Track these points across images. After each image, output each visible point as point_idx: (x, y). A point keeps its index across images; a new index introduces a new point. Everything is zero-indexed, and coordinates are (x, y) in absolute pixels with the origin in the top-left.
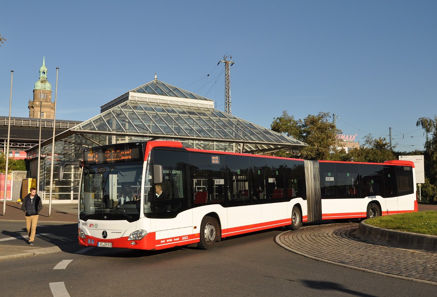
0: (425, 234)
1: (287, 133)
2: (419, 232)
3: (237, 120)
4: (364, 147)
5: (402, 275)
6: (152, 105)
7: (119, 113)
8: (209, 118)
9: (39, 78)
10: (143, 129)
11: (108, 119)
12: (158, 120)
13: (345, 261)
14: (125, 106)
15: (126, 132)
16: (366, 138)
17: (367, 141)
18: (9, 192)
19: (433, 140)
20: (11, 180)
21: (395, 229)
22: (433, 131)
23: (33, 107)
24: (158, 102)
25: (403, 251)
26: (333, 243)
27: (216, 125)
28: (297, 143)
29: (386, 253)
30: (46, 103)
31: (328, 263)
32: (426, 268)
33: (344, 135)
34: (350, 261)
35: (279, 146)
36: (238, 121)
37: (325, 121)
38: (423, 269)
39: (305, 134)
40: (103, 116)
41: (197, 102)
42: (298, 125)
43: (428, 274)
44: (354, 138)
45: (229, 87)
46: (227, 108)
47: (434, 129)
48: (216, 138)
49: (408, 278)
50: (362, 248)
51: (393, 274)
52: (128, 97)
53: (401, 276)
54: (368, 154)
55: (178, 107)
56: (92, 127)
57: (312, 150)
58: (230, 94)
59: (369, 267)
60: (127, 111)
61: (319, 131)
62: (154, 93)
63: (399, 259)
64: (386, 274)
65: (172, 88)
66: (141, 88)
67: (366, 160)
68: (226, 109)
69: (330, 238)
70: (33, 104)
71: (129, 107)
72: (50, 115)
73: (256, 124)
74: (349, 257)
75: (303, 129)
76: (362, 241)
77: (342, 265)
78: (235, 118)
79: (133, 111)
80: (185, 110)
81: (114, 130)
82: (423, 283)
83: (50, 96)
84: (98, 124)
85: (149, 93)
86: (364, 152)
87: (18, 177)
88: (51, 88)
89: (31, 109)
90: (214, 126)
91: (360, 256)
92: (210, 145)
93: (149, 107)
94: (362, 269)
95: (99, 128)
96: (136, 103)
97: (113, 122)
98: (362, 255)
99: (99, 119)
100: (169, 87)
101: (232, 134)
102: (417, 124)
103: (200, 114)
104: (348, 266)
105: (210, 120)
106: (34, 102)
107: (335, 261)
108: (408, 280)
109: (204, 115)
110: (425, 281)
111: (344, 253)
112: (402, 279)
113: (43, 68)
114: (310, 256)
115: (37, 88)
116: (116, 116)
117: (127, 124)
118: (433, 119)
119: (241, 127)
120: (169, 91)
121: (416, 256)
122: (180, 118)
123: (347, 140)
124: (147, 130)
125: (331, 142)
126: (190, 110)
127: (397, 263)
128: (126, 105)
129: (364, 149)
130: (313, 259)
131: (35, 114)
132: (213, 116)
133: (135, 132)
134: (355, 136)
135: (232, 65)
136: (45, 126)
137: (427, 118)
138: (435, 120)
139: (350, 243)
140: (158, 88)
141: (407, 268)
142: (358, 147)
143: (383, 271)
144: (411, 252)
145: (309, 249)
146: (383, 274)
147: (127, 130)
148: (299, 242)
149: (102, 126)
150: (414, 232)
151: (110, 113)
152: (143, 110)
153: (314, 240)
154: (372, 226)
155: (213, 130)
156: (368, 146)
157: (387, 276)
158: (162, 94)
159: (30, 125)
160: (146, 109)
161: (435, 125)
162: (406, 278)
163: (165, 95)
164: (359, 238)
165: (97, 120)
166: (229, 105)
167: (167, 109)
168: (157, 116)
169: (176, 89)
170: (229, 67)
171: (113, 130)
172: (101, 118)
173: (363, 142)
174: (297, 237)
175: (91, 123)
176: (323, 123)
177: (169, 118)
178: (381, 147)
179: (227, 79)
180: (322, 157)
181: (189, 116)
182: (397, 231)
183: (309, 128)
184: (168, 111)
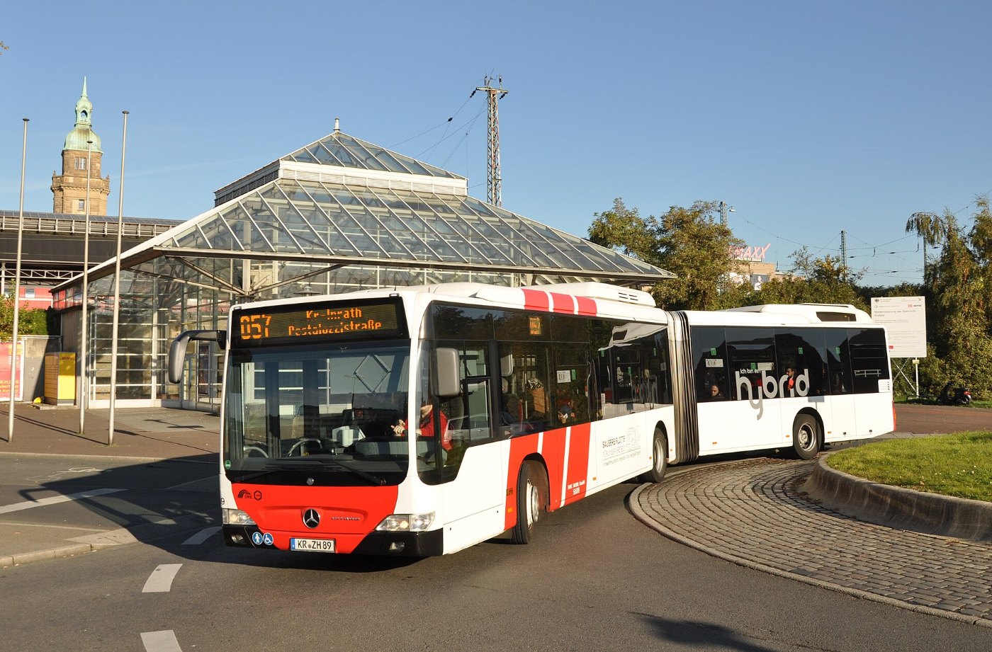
0: (976, 499)
1: (623, 248)
2: (962, 495)
3: (518, 221)
4: (793, 278)
5: (947, 607)
6: (330, 189)
7: (259, 208)
8: (458, 218)
9: (75, 126)
10: (312, 243)
11: (232, 221)
12: (344, 222)
13: (805, 567)
14: (270, 193)
15: (274, 251)
16: (797, 256)
17: (798, 264)
18: (19, 382)
19: (942, 261)
20: (19, 356)
21: (904, 485)
22: (942, 243)
23: (61, 189)
24: (344, 183)
25: (930, 539)
26: (764, 516)
27: (473, 234)
28: (652, 271)
29: (893, 544)
30: (90, 180)
31: (769, 574)
34: (818, 569)
35: (613, 280)
36: (521, 222)
37: (707, 220)
39: (663, 250)
40: (223, 216)
41: (430, 182)
42: (648, 228)
44: (763, 254)
45: (496, 146)
46: (493, 192)
47: (943, 239)
48: (474, 262)
49: (965, 617)
50: (835, 532)
51: (927, 606)
52: (278, 170)
53: (947, 610)
54: (801, 292)
55: (389, 194)
56: (200, 240)
57: (681, 286)
58: (499, 161)
59: (866, 586)
60: (275, 203)
61: (695, 242)
62: (333, 162)
63: (927, 561)
64: (910, 606)
65: (373, 149)
66: (306, 152)
68: (490, 195)
69: (751, 503)
70: (62, 182)
71: (279, 195)
72: (98, 206)
73: (559, 230)
74: (812, 556)
75: (658, 238)
76: (827, 510)
77: (802, 578)
78: (514, 217)
79: (289, 204)
80: (402, 199)
83: (98, 165)
84: (212, 233)
85: (323, 163)
86: (793, 286)
87: (34, 350)
88: (100, 146)
89: (58, 192)
90: (467, 235)
91: (835, 552)
92: (459, 277)
93: (325, 193)
94: (850, 590)
95: (214, 240)
96: (295, 186)
97: (245, 228)
98: (840, 552)
99: (215, 221)
100: (367, 148)
101: (508, 252)
102: (908, 228)
103: (436, 207)
105: (458, 222)
106: (65, 177)
108: (967, 622)
109: (445, 209)
111: (798, 544)
112: (950, 619)
113: (84, 103)
114: (721, 553)
115: (70, 147)
116: (251, 215)
117: (276, 233)
118: (941, 215)
119: (528, 236)
120: (368, 156)
121: (963, 553)
122: (392, 218)
123: (748, 257)
124: (322, 246)
125: (722, 267)
126: (412, 200)
127: (925, 573)
128: (273, 188)
129: (793, 281)
130: (730, 562)
131: (67, 204)
132: (465, 213)
133: (294, 252)
134: (766, 249)
135: (502, 97)
137: (928, 214)
138: (947, 217)
139: (802, 518)
140: (341, 150)
141: (954, 589)
142: (778, 276)
143: (901, 597)
144: (950, 544)
145: (715, 535)
146: (902, 604)
147: (277, 244)
148: (686, 513)
149: (222, 239)
151: (237, 207)
152: (310, 200)
153: (719, 508)
154: (847, 475)
155: (465, 243)
156: (800, 275)
157: (913, 611)
158: (352, 163)
159: (57, 231)
160: (315, 197)
161: (947, 230)
162: (960, 616)
163: (357, 167)
164: (820, 503)
165: (210, 223)
166: (495, 186)
167: (362, 197)
168: (342, 215)
169: (382, 153)
170: (496, 100)
171: (247, 247)
172: (219, 219)
175: (197, 231)
176: (704, 225)
177: (368, 217)
178: (828, 277)
179: (492, 129)
180: (702, 300)
181: (413, 214)
182: (911, 490)
183: (674, 236)
184: (369, 203)
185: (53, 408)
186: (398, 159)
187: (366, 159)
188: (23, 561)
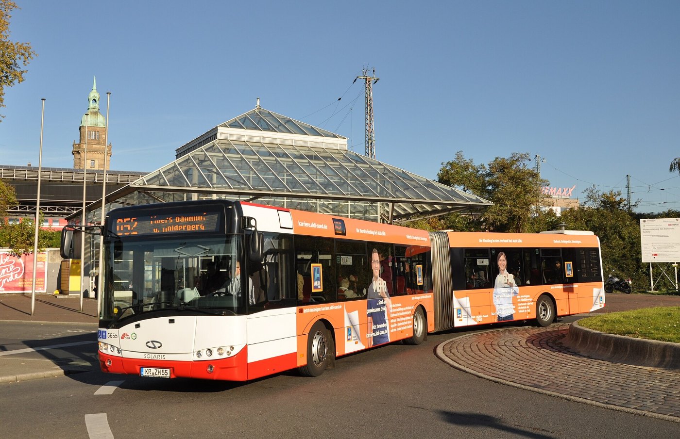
0: (671, 341)
1: (462, 187)
2: (662, 339)
3: (382, 167)
4: (585, 207)
5: (629, 406)
6: (252, 146)
7: (203, 159)
8: (340, 165)
9: (88, 110)
10: (239, 182)
11: (185, 168)
12: (261, 169)
13: (539, 384)
14: (212, 149)
15: (212, 187)
16: (588, 192)
17: (589, 197)
18: (42, 279)
20: (44, 262)
21: (624, 334)
23: (78, 153)
25: (636, 369)
26: (525, 356)
27: (351, 176)
28: (477, 200)
29: (609, 371)
30: (98, 146)
31: (514, 387)
32: (670, 397)
33: (555, 189)
34: (549, 385)
35: (449, 207)
36: (385, 168)
37: (521, 167)
38: (664, 397)
39: (490, 188)
40: (178, 164)
41: (322, 141)
42: (480, 173)
43: (671, 405)
44: (570, 193)
45: (371, 116)
46: (369, 148)
48: (351, 195)
49: (638, 411)
50: (571, 364)
51: (615, 405)
52: (216, 134)
53: (627, 407)
54: (591, 216)
55: (293, 149)
56: (162, 181)
57: (502, 212)
58: (373, 127)
59: (578, 394)
60: (214, 156)
61: (512, 182)
62: (256, 128)
63: (628, 381)
64: (603, 405)
65: (283, 119)
66: (236, 121)
67: (588, 226)
68: (367, 151)
69: (521, 349)
70: (79, 148)
71: (217, 150)
73: (411, 173)
74: (549, 377)
75: (487, 179)
76: (571, 352)
77: (536, 389)
78: (380, 164)
79: (224, 156)
80: (303, 153)
81: (195, 184)
82: (663, 419)
83: (104, 135)
84: (171, 176)
85: (248, 128)
86: (584, 213)
87: (54, 258)
88: (105, 123)
89: (77, 155)
90: (347, 177)
91: (565, 375)
92: (343, 206)
93: (248, 149)
94: (566, 396)
95: (173, 181)
97: (194, 173)
98: (569, 375)
99: (172, 168)
100: (279, 118)
101: (375, 188)
102: (671, 169)
103: (326, 158)
104: (545, 392)
105: (341, 168)
106: (81, 145)
107: (525, 383)
108: (639, 415)
109: (333, 159)
110: (666, 416)
111: (542, 371)
112: (628, 413)
113: (94, 94)
114: (486, 376)
115: (84, 124)
116: (198, 164)
117: (215, 176)
119: (390, 177)
120: (279, 124)
121: (656, 376)
122: (294, 166)
123: (559, 195)
124: (245, 184)
125: (532, 199)
126: (310, 153)
127: (623, 387)
128: (213, 146)
129: (586, 209)
130: (490, 380)
131: (82, 162)
132: (346, 161)
133: (225, 188)
134: (572, 189)
135: (375, 82)
136: (96, 181)
139: (552, 357)
140: (262, 121)
141: (640, 396)
142: (575, 206)
143: (599, 400)
144: (649, 371)
145: (487, 366)
146: (598, 404)
147: (215, 184)
148: (473, 354)
149: (177, 180)
150: (654, 339)
151: (188, 159)
152: (239, 153)
153: (497, 351)
154: (587, 329)
155: (345, 183)
156: (590, 205)
157: (605, 408)
158: (268, 128)
159: (74, 180)
160: (243, 152)
162: (636, 411)
163: (272, 131)
164: (568, 349)
165: (169, 169)
166: (371, 144)
167: (276, 151)
168: (260, 163)
169: (288, 121)
170: (371, 85)
171: (193, 185)
172: (175, 166)
173: (583, 198)
174: (470, 347)
175: (160, 174)
176: (519, 170)
177: (278, 165)
178: (612, 206)
179: (368, 105)
180: (517, 223)
181: (309, 162)
182: (628, 337)
183: (497, 178)
184: (278, 155)
185: (66, 297)
186: (301, 126)
187: (279, 126)
188: (22, 379)
